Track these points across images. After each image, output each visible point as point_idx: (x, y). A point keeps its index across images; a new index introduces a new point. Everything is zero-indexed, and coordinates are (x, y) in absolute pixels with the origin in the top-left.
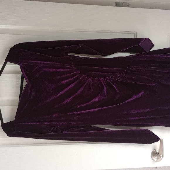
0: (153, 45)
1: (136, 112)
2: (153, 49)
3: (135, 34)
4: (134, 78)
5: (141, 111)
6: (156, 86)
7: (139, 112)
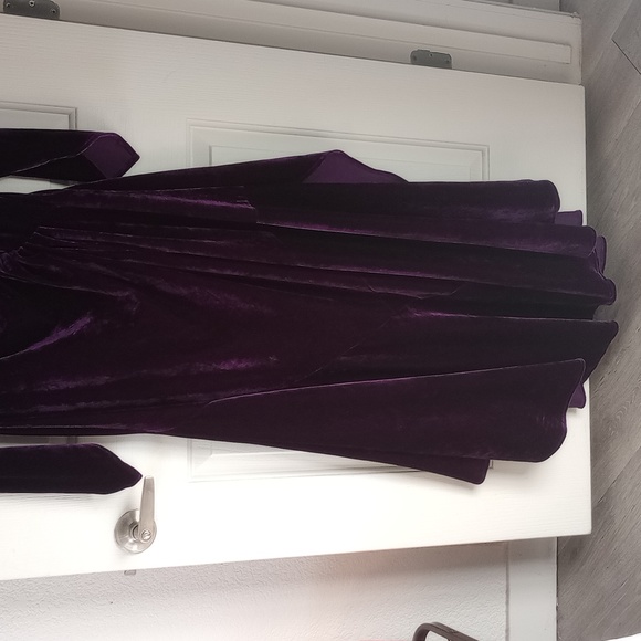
0: (134, 157)
1: (63, 385)
2: (135, 170)
3: (73, 115)
4: (53, 268)
5: (79, 383)
6: (134, 298)
7: (71, 385)
